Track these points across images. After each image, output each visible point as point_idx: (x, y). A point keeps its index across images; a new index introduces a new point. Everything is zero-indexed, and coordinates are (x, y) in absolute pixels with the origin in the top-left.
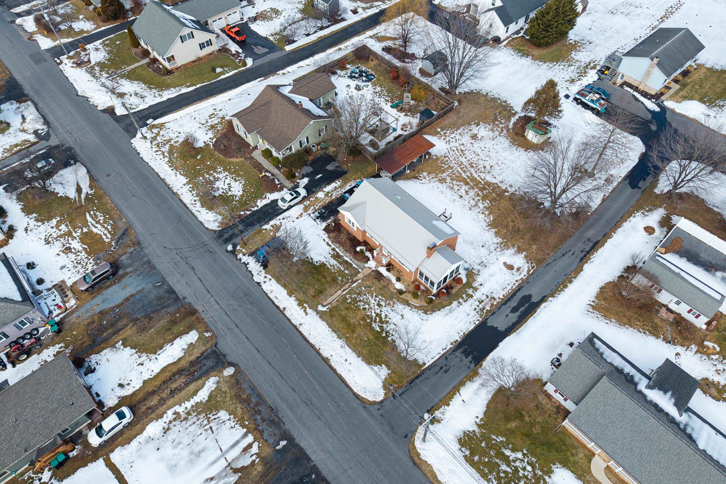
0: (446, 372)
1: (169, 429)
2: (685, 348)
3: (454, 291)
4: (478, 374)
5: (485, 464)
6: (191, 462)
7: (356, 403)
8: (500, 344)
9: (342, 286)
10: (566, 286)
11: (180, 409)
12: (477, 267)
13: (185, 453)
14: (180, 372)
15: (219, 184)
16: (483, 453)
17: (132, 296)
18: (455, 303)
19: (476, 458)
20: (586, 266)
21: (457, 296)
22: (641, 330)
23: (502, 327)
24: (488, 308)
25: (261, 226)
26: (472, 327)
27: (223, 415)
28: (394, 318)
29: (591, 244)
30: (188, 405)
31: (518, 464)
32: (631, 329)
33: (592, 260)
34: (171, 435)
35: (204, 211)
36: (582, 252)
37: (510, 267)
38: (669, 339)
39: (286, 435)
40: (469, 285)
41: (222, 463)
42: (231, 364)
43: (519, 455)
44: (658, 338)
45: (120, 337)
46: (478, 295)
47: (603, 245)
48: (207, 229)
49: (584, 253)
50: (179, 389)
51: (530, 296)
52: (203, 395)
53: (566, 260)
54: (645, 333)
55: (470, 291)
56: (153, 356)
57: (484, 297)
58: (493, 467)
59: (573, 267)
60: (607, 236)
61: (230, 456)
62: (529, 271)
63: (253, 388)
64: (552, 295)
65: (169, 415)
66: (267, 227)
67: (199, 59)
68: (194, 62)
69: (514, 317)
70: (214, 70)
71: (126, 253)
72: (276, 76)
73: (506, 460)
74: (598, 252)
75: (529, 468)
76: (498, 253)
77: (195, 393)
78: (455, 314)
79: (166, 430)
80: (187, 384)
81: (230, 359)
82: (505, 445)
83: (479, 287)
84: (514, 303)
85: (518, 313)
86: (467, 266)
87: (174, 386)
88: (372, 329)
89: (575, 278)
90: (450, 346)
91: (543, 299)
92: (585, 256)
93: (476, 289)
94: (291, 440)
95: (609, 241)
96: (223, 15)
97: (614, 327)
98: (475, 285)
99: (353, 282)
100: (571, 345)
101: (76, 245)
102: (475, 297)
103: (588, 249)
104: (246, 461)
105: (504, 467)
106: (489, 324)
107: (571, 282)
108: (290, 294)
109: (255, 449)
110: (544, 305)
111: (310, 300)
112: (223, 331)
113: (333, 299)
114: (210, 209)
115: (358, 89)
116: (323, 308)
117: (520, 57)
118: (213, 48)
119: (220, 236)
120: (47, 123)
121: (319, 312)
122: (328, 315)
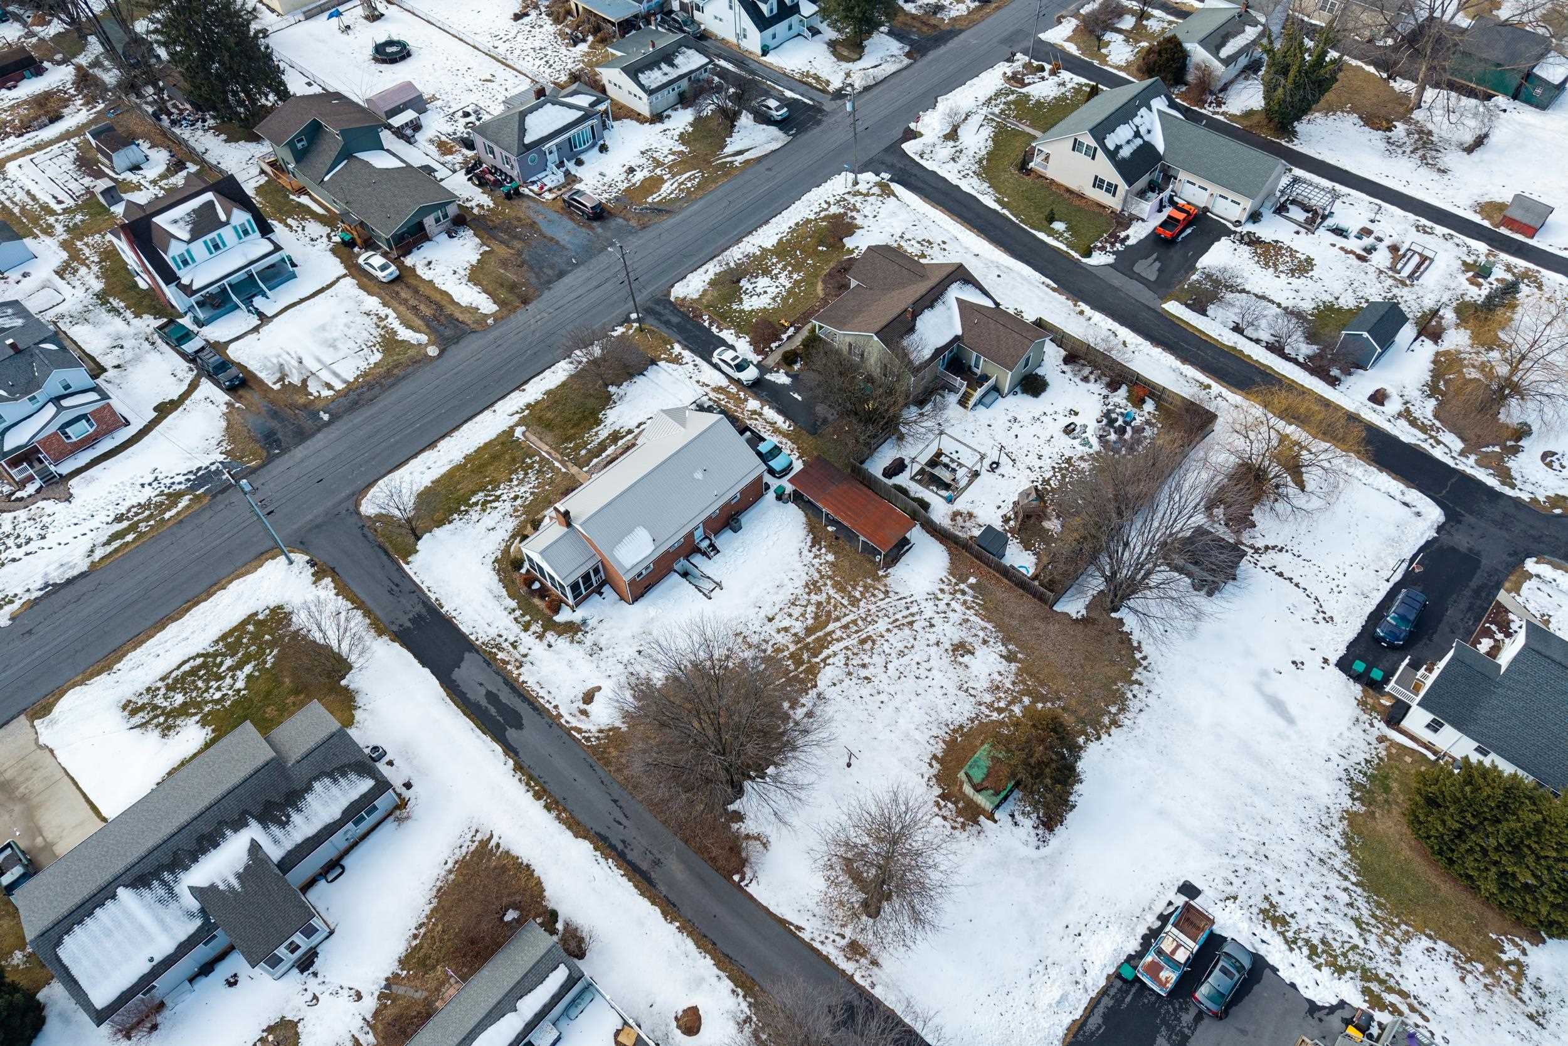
0: (391, 592)
1: (368, 315)
2: (369, 1018)
3: (537, 601)
4: (380, 635)
5: (239, 640)
7: (360, 483)
8: (427, 671)
9: (556, 450)
10: (538, 796)
11: (391, 318)
12: (589, 639)
14: (440, 308)
16: (255, 638)
17: (557, 243)
18: (513, 604)
19: (251, 628)
20: (585, 846)
21: (525, 606)
22: (422, 931)
23: (457, 674)
24: (500, 655)
25: (679, 342)
26: (464, 629)
27: (377, 358)
28: (490, 519)
29: (644, 866)
30: (395, 324)
31: (229, 681)
32: (428, 909)
33: (602, 861)
34: (360, 318)
35: (711, 275)
36: (624, 842)
37: (588, 698)
38: (394, 987)
40: (550, 625)
41: (316, 369)
42: (442, 350)
43: (240, 684)
44: (400, 961)
45: (495, 248)
46: (528, 640)
47: (642, 894)
48: (672, 286)
49: (620, 846)
50: (417, 312)
51: (519, 726)
52: (404, 334)
53: (602, 803)
54: (415, 937)
55: (536, 627)
56: (464, 281)
57: (522, 650)
58: (232, 650)
59: (582, 817)
60: (670, 909)
61: (323, 373)
62: (579, 731)
64: (518, 767)
65: (383, 311)
66: (677, 348)
67: (1081, 196)
68: (1068, 190)
69: (478, 695)
70: (1051, 219)
71: (628, 220)
72: (1070, 303)
73: (239, 666)
74: (625, 879)
75: (218, 695)
76: (623, 679)
77: (409, 326)
78: (492, 604)
80: (423, 318)
82: (258, 667)
83: (545, 642)
84: (506, 696)
85: (484, 703)
86: (592, 623)
87: (422, 307)
88: (474, 493)
89: (558, 817)
90: (433, 597)
91: (510, 750)
92: (613, 847)
93: (541, 637)
94: (328, 424)
95: (656, 912)
96: (1218, 190)
97: (435, 876)
98: (550, 636)
99: (563, 463)
100: (408, 786)
101: (640, 176)
102: (523, 635)
103: (630, 856)
104: (313, 388)
105: (229, 662)
106: (467, 655)
107: (548, 808)
108: (548, 393)
110: (498, 749)
111: (534, 416)
112: (495, 333)
113: (535, 441)
114: (712, 283)
115: (1069, 430)
116: (519, 432)
117: (1344, 777)
118: (1114, 202)
119: (658, 302)
120: (867, 89)
121: (512, 429)
122: (506, 439)
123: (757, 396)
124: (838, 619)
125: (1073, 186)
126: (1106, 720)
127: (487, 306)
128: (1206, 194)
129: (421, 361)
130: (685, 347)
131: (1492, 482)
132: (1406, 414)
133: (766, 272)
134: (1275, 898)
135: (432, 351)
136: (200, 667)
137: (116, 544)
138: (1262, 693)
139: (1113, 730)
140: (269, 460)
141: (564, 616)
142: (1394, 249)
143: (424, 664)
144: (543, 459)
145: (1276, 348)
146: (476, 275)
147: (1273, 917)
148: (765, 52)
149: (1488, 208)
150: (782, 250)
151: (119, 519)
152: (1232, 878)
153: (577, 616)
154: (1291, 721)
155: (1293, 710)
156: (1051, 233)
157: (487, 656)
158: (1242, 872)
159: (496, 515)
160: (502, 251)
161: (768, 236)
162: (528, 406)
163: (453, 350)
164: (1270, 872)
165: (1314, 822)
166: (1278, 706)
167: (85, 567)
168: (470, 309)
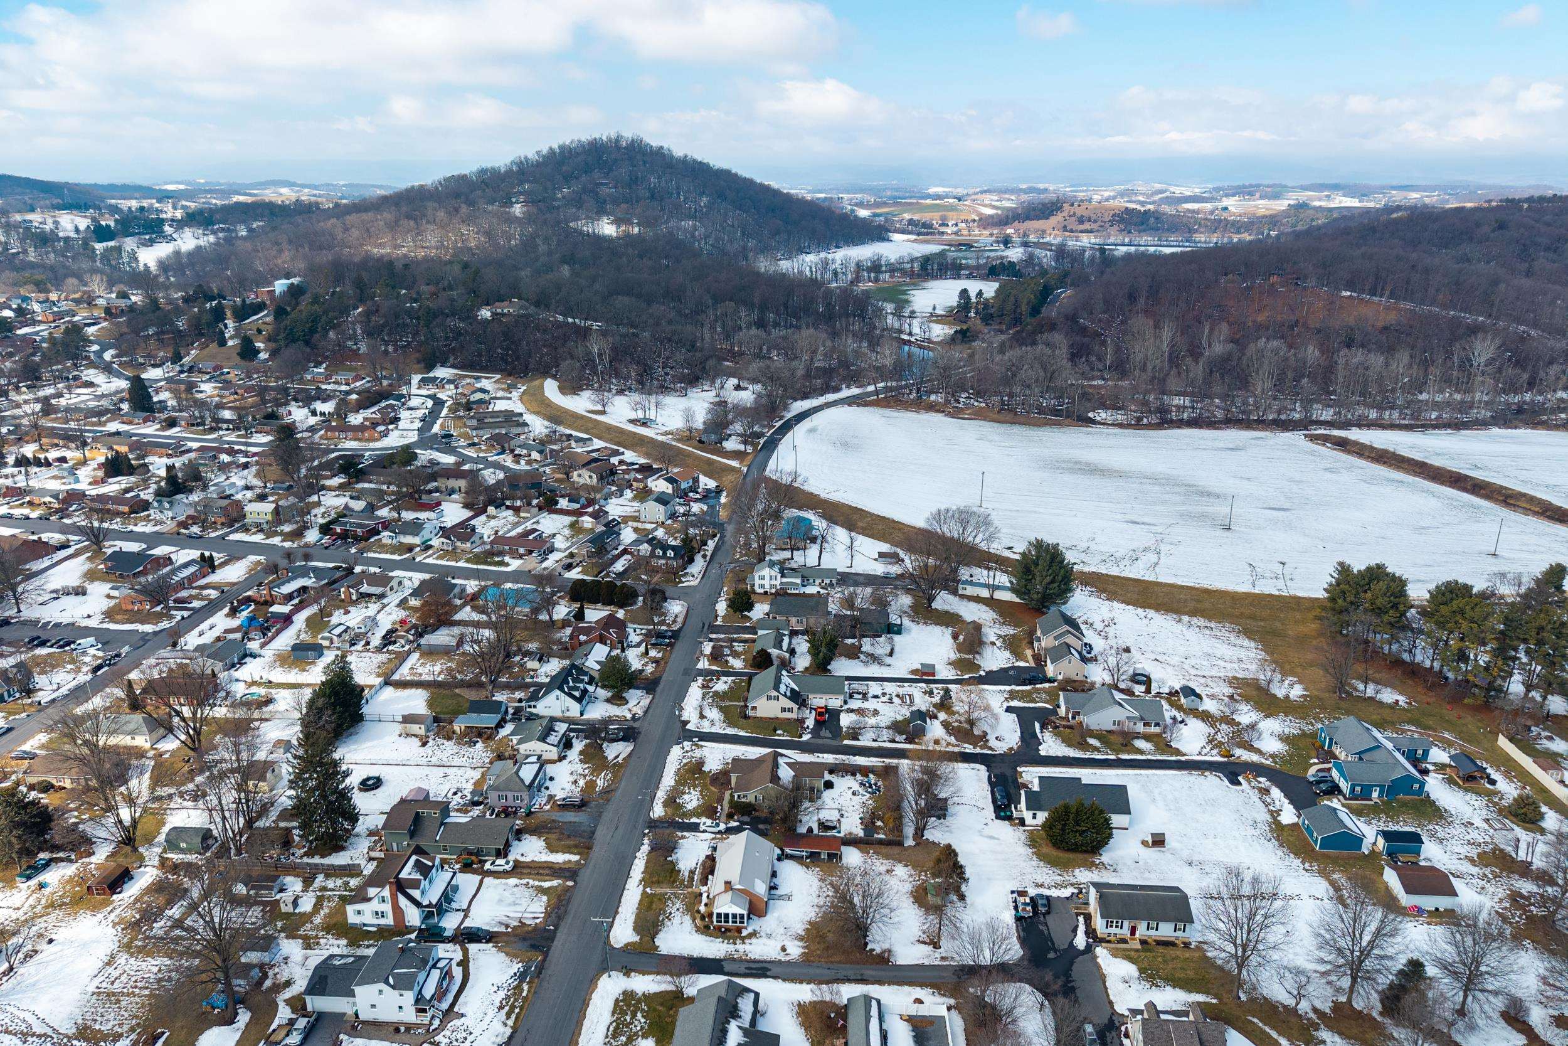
0: (665, 963)
3: (729, 935)
4: (679, 977)
5: (621, 1009)
6: (510, 905)
7: (604, 940)
8: (713, 975)
9: (673, 888)
10: (801, 983)
11: (531, 882)
12: (763, 934)
13: (512, 900)
14: (551, 868)
15: (686, 797)
16: (629, 1005)
17: (574, 822)
18: (720, 940)
19: (622, 1004)
22: (808, 1036)
23: (726, 970)
24: (736, 956)
25: (677, 831)
26: (712, 957)
27: (545, 898)
28: (677, 921)
29: (859, 978)
30: (537, 883)
31: (637, 1022)
32: (803, 1031)
33: (844, 985)
34: (516, 889)
35: (660, 805)
37: (784, 950)
39: (557, 927)
40: (743, 939)
41: (520, 915)
42: (575, 881)
43: (643, 1020)
45: (547, 836)
46: (740, 947)
47: (867, 984)
48: (650, 815)
49: (845, 978)
50: (541, 874)
51: (770, 970)
52: (546, 885)
53: (825, 972)
54: (808, 1039)
55: (738, 941)
56: (549, 853)
57: (742, 950)
58: (623, 1014)
59: (824, 979)
60: (879, 983)
61: (526, 915)
62: (793, 960)
63: (570, 898)
64: (784, 980)
65: (524, 881)
66: (680, 834)
67: (777, 719)
68: (771, 719)
69: (744, 970)
70: (775, 730)
71: (597, 801)
72: (811, 755)
73: (634, 1016)
74: (857, 985)
75: (639, 1029)
76: (789, 939)
77: (545, 881)
78: (712, 944)
79: (516, 886)
80: (547, 875)
81: (578, 879)
82: (643, 1011)
83: (747, 944)
84: (754, 966)
85: (747, 971)
86: (757, 930)
87: (541, 872)
88: (659, 916)
90: (685, 955)
91: (775, 977)
93: (743, 943)
94: (557, 930)
96: (825, 696)
98: (747, 941)
99: (681, 890)
101: (582, 783)
102: (736, 946)
103: (851, 978)
104: (528, 922)
105: (628, 1018)
106: (723, 963)
107: (809, 984)
108: (643, 873)
109: (538, 921)
110: (771, 979)
111: (647, 882)
112: (591, 866)
113: (659, 890)
114: (665, 806)
115: (854, 793)
116: (648, 890)
117: (1024, 845)
118: (793, 716)
119: (650, 823)
120: (646, 712)
121: (644, 891)
122: (645, 895)
123: (732, 835)
125: (772, 716)
127: (575, 858)
129: (570, 890)
130: (681, 832)
131: (989, 752)
132: (949, 744)
133: (685, 794)
135: (570, 883)
136: (618, 1025)
137: (513, 1016)
138: (985, 837)
140: (546, 955)
141: (745, 933)
142: (898, 696)
143: (710, 973)
144: (671, 894)
145: (893, 741)
146: (551, 849)
147: (1038, 885)
148: (582, 714)
149: (914, 672)
150: (679, 783)
151: (501, 1008)
153: (750, 930)
154: (998, 839)
156: (779, 735)
157: (731, 959)
159: (677, 918)
160: (553, 836)
161: (670, 781)
162: (642, 881)
164: (1029, 877)
165: (1026, 859)
166: (991, 837)
167: (509, 1031)
168: (565, 863)
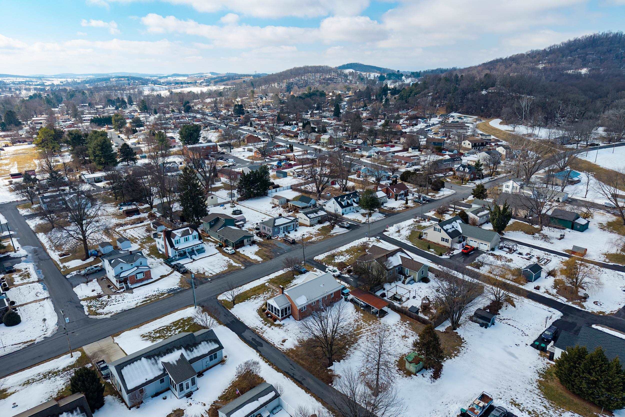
0: (225, 315)
1: (225, 260)
2: (207, 410)
3: (269, 319)
4: (220, 325)
5: (178, 323)
6: (211, 265)
7: (219, 293)
8: (234, 333)
10: (266, 362)
11: (231, 261)
12: (285, 328)
13: (215, 264)
14: (246, 260)
16: (183, 323)
17: (281, 248)
18: (262, 319)
19: (182, 321)
20: (281, 375)
21: (265, 320)
22: (227, 391)
23: (243, 334)
24: (257, 331)
26: (246, 324)
27: (226, 269)
28: (256, 301)
29: (300, 380)
30: (233, 262)
31: (173, 332)
32: (229, 386)
33: (286, 378)
34: (222, 261)
35: (326, 255)
36: (293, 374)
37: (284, 341)
38: (216, 404)
40: (272, 324)
42: (245, 268)
44: (219, 398)
45: (263, 248)
46: (266, 328)
47: (299, 386)
48: (314, 257)
49: (292, 375)
51: (262, 346)
52: (234, 264)
53: (287, 365)
54: (224, 392)
55: (269, 325)
56: (254, 255)
57: (264, 330)
58: (175, 325)
59: (280, 368)
60: (307, 390)
61: (210, 271)
62: (280, 348)
63: (234, 273)
64: (261, 355)
65: (229, 260)
66: (315, 269)
67: (438, 244)
68: (434, 243)
69: (250, 339)
70: (429, 248)
71: (302, 244)
73: (177, 329)
74: (293, 383)
75: (170, 335)
76: (295, 338)
77: (236, 263)
78: (255, 319)
80: (241, 262)
82: (182, 330)
83: (271, 328)
84: (258, 339)
85: (251, 340)
86: (285, 324)
87: (240, 259)
88: (252, 296)
89: (272, 367)
90: (237, 317)
91: (258, 351)
92: (290, 375)
93: (270, 327)
94: (210, 281)
95: (303, 391)
96: (480, 242)
97: (232, 378)
98: (273, 327)
100: (226, 357)
102: (264, 326)
103: (295, 377)
104: (206, 274)
105: (174, 328)
106: (246, 330)
107: (269, 365)
108: (276, 277)
110: (255, 351)
111: (272, 281)
112: (262, 265)
113: (271, 286)
114: (326, 257)
115: (437, 290)
116: (267, 284)
117: (536, 371)
118: (448, 245)
119: (310, 260)
120: (373, 223)
121: (265, 284)
122: (263, 286)
123: (339, 279)
124: (364, 328)
125: (436, 242)
126: (453, 355)
127: (259, 259)
128: (477, 243)
129: (239, 269)
130: (317, 269)
131: (578, 307)
132: (547, 292)
133: (342, 255)
134: (515, 399)
135: (243, 268)
136: (165, 329)
137: (144, 303)
138: (506, 351)
139: (456, 357)
141: (278, 322)
142: (538, 258)
143: (233, 331)
144: (273, 289)
145: (503, 277)
146: (257, 253)
148: (343, 214)
149: (566, 251)
150: (347, 251)
151: (147, 298)
152: (500, 394)
153: (282, 323)
154: (516, 358)
155: (517, 355)
156: (429, 251)
157: (253, 331)
158: (503, 393)
159: (258, 300)
160: (265, 249)
161: (343, 248)
162: (270, 279)
163: (248, 268)
164: (513, 393)
165: (527, 382)
166: (511, 354)
167: (134, 307)
168: (254, 260)
